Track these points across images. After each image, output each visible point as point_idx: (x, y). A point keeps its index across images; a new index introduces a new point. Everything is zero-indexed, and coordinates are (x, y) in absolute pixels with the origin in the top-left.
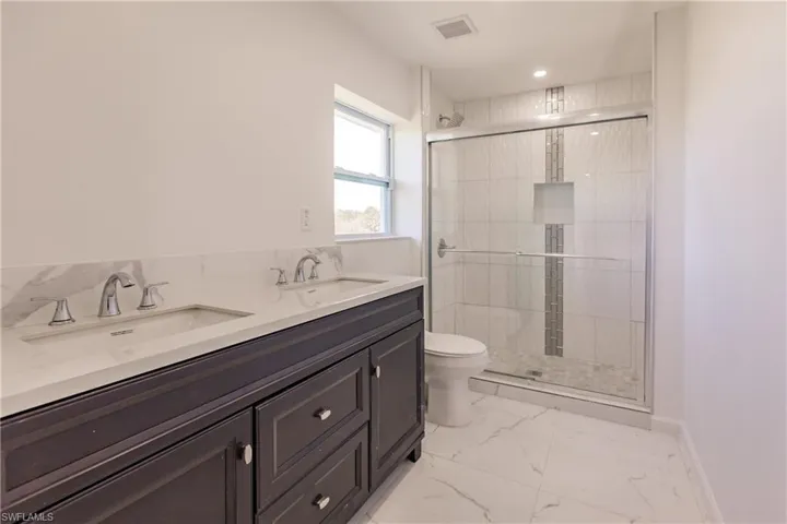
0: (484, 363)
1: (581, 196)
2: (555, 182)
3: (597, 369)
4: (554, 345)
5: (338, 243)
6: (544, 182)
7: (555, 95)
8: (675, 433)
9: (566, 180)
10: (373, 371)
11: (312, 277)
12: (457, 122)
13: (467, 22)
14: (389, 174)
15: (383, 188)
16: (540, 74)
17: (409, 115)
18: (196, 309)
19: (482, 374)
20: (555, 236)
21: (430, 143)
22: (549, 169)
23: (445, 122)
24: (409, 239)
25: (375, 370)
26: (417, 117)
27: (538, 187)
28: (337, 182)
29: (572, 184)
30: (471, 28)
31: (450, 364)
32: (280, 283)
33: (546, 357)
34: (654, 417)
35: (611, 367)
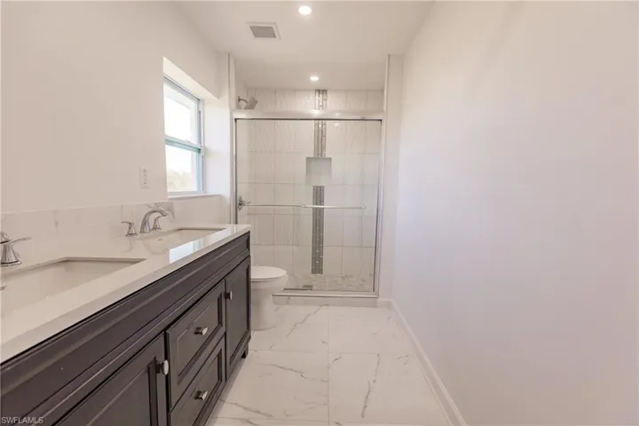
0: (284, 283)
1: (336, 167)
2: (319, 157)
3: (343, 278)
4: (317, 268)
5: (170, 199)
6: (312, 156)
7: (321, 95)
8: (389, 306)
9: (327, 156)
10: (227, 296)
11: (155, 228)
12: (251, 105)
13: (275, 29)
14: (200, 142)
15: (195, 153)
16: (314, 79)
17: (218, 96)
18: (67, 261)
19: (282, 292)
20: (319, 195)
21: (236, 119)
22: (316, 148)
23: (243, 104)
24: (220, 196)
25: (229, 294)
26: (226, 97)
27: (309, 160)
28: (167, 146)
29: (331, 159)
30: (276, 35)
31: (262, 286)
32: (130, 234)
33: (312, 276)
34: (379, 300)
35: (351, 276)
